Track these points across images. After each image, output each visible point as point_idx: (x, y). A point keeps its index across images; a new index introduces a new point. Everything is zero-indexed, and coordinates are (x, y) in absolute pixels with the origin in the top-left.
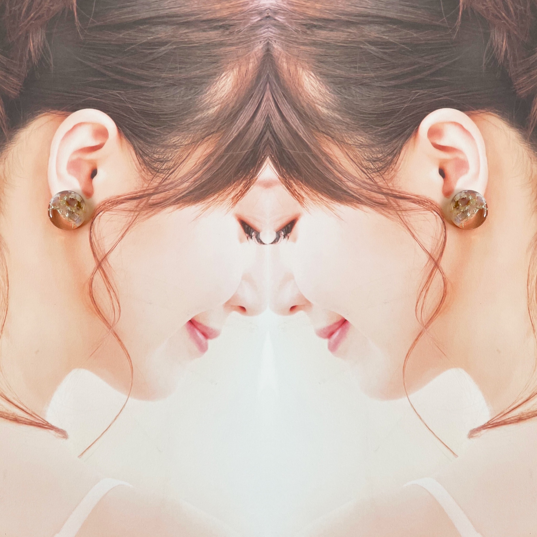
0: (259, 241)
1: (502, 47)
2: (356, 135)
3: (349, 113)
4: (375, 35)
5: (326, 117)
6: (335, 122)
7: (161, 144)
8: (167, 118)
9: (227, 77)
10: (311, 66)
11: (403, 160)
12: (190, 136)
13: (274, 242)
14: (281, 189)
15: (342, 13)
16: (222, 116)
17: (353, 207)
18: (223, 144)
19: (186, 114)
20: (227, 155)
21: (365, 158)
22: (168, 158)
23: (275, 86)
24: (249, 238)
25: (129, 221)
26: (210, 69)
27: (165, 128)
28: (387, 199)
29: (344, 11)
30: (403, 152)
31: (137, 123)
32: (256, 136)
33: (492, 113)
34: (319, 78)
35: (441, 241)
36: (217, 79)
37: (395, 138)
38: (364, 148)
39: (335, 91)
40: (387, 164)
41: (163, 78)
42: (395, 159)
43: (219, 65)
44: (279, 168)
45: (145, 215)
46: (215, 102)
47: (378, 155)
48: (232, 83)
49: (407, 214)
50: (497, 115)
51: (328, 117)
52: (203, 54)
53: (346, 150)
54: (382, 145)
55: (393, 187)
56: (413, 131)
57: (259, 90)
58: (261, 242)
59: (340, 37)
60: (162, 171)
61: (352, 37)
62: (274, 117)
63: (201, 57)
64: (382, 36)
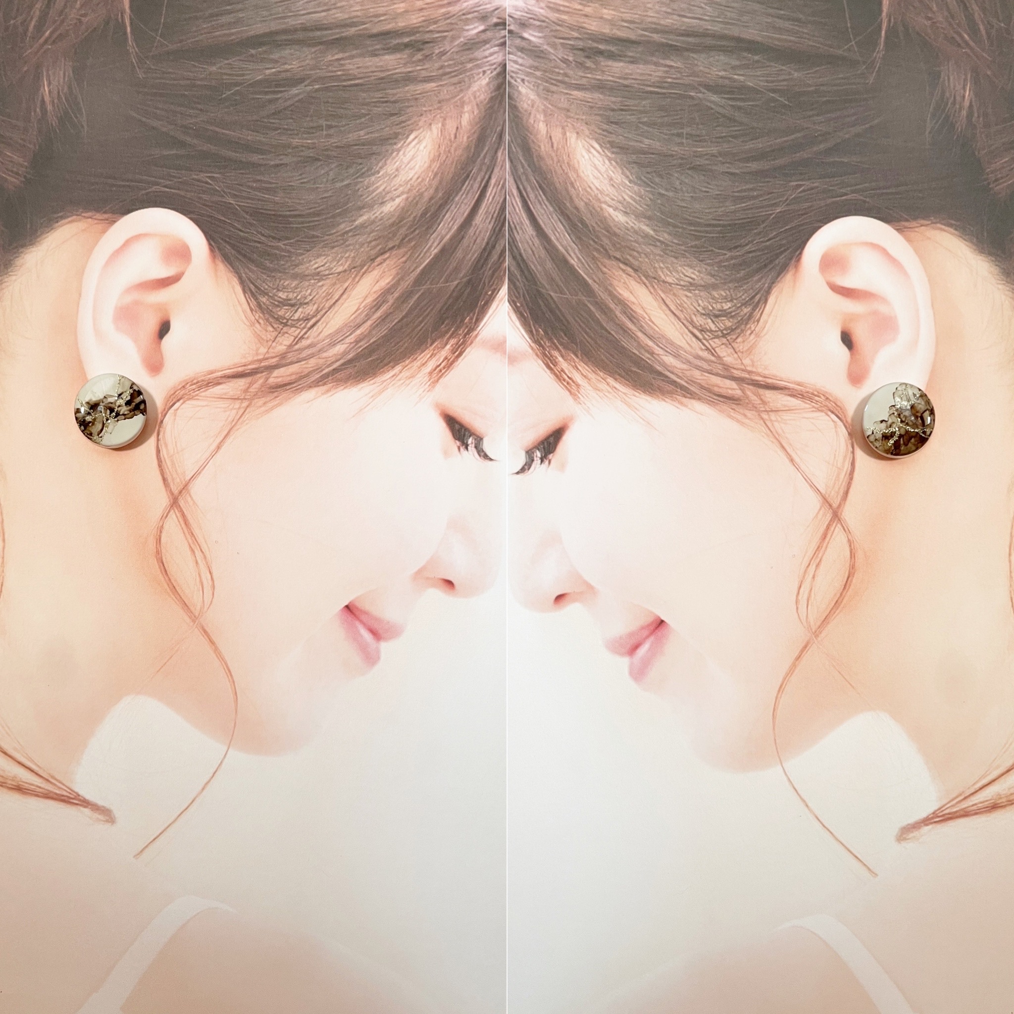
0: (482, 454)
1: (964, 100)
2: (680, 266)
3: (669, 224)
4: (720, 74)
5: (624, 229)
6: (641, 240)
7: (293, 272)
8: (303, 223)
9: (420, 142)
10: (593, 131)
11: (773, 314)
12: (347, 255)
13: (523, 470)
14: (535, 367)
15: (655, 29)
16: (410, 215)
17: (674, 403)
18: (411, 270)
19: (340, 214)
20: (420, 290)
21: (698, 311)
22: (306, 298)
23: (523, 167)
24: (462, 449)
25: (230, 419)
26: (387, 127)
27: (298, 241)
28: (741, 389)
29: (658, 24)
30: (771, 300)
31: (248, 233)
32: (476, 255)
33: (943, 227)
34: (609, 154)
35: (845, 469)
36: (399, 145)
37: (758, 270)
38: (697, 292)
39: (641, 179)
40: (740, 323)
41: (297, 147)
42: (757, 314)
43: (402, 118)
44: (530, 327)
45: (261, 407)
46: (395, 190)
47: (724, 304)
48: (430, 153)
49: (779, 419)
50: (952, 230)
51: (628, 230)
52: (373, 98)
53: (663, 295)
54: (730, 285)
55: (753, 366)
56: (791, 259)
57: (481, 165)
58: (486, 457)
59: (651, 75)
60: (294, 323)
61: (674, 76)
62: (522, 229)
63: (368, 104)
64: (731, 76)
